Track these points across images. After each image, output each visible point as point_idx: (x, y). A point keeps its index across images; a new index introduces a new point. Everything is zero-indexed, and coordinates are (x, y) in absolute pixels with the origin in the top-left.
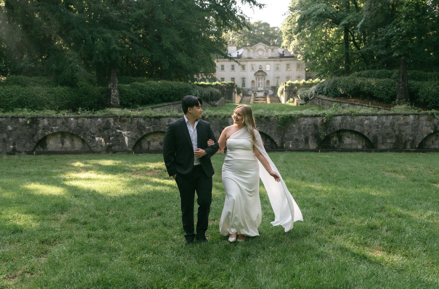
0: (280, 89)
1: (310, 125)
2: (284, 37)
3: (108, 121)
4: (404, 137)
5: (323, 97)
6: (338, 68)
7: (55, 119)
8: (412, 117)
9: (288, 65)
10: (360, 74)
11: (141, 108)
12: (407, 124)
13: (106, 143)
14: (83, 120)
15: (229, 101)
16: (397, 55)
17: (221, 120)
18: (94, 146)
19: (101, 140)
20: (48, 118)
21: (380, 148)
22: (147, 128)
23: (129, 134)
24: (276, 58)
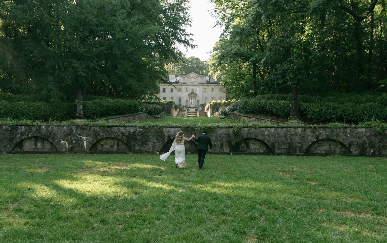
0: (207, 107)
1: (224, 134)
2: (210, 69)
3: (71, 129)
4: (294, 144)
5: (237, 113)
6: (249, 92)
7: (30, 127)
8: (300, 129)
9: (213, 89)
10: (264, 97)
11: (97, 119)
12: (296, 134)
13: (69, 145)
14: (52, 128)
15: (168, 114)
16: (291, 83)
17: (158, 129)
18: (60, 148)
19: (66, 143)
20: (25, 126)
21: (276, 152)
22: (102, 134)
23: (87, 139)
24: (204, 84)
